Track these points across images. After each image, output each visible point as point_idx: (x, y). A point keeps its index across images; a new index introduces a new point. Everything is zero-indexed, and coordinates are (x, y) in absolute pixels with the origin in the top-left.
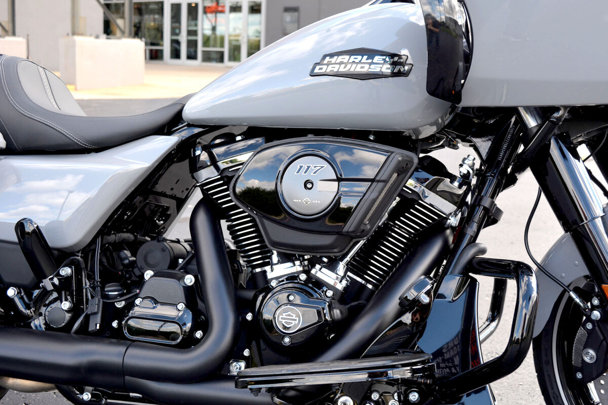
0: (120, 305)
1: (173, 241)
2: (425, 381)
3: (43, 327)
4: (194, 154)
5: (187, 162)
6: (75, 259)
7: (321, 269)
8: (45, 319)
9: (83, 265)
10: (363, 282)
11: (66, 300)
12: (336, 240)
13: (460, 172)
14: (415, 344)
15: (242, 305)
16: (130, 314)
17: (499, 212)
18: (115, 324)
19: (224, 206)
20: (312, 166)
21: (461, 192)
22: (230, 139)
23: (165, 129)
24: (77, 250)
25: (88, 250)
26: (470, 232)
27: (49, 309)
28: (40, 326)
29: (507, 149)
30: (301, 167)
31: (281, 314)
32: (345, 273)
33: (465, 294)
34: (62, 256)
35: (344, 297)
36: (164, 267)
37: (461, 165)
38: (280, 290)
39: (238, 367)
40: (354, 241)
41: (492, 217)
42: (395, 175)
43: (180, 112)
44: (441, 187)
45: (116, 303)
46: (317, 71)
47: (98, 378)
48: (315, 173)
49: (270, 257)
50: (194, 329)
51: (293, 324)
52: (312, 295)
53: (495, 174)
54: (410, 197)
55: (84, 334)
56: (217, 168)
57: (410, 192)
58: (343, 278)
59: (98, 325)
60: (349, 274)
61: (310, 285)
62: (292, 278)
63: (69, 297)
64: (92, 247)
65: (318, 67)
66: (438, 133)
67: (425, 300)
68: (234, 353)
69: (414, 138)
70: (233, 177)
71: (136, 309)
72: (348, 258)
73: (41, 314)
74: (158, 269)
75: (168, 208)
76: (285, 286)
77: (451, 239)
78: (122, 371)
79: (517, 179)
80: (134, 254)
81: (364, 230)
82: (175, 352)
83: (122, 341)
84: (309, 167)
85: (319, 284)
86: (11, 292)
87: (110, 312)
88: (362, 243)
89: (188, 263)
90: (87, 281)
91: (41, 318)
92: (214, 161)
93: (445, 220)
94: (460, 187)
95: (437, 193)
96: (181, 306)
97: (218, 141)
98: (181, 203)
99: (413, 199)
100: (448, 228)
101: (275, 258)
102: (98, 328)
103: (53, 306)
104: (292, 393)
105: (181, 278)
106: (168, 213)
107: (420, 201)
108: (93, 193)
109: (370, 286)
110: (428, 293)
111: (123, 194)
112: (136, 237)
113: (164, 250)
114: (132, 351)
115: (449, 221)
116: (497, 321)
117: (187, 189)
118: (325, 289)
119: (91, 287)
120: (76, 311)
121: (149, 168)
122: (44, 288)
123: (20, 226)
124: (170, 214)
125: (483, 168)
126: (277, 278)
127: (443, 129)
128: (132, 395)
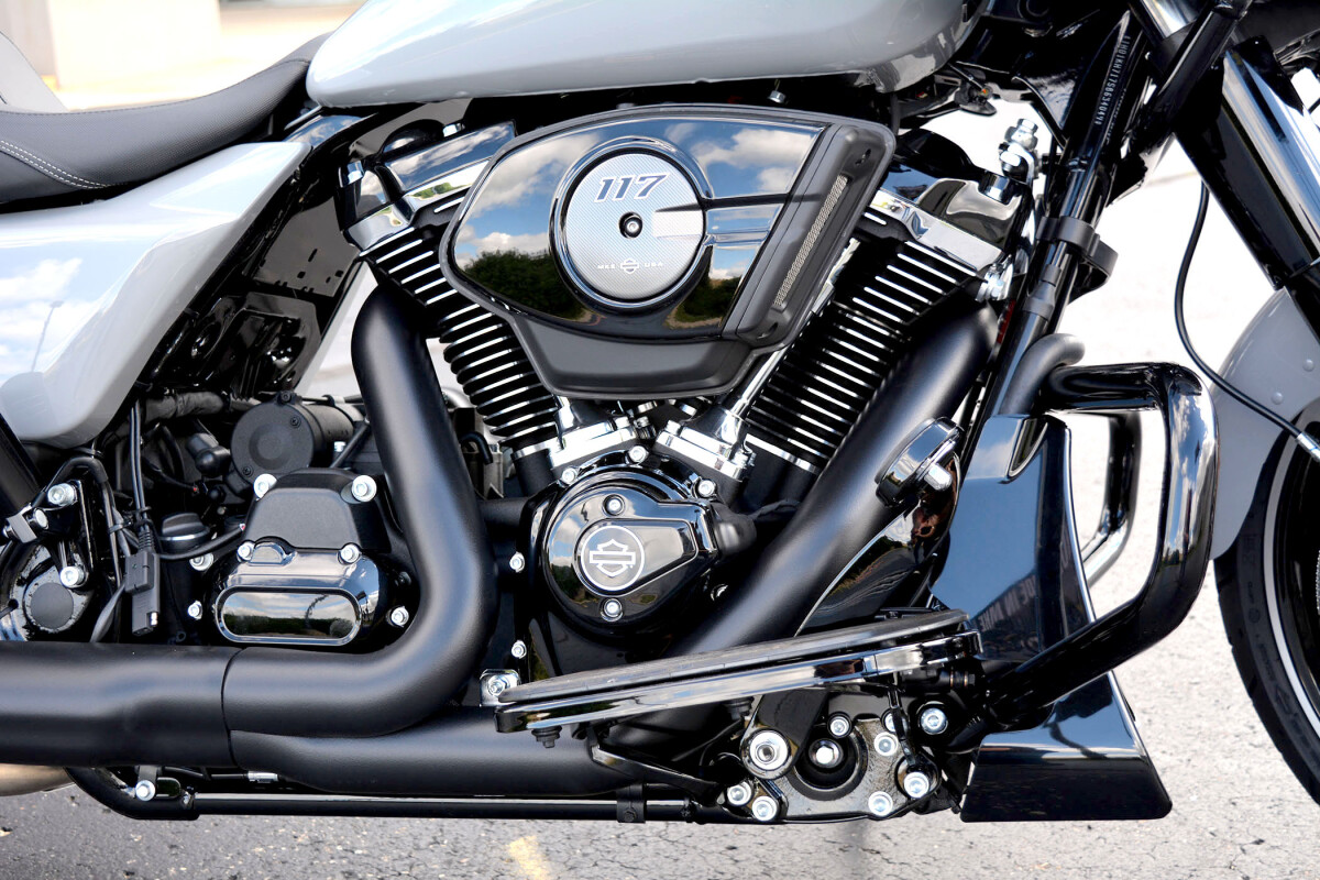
0: (203, 564)
1: (319, 402)
2: (958, 680)
3: (23, 634)
4: (346, 180)
5: (330, 204)
6: (83, 463)
7: (679, 432)
8: (25, 615)
9: (103, 477)
10: (787, 456)
11: (71, 563)
12: (711, 354)
13: (1004, 164)
14: (927, 593)
15: (496, 537)
16: (229, 584)
17: (1107, 253)
18: (194, 610)
19: (429, 302)
20: (635, 181)
21: (1007, 212)
22: (430, 134)
23: (272, 123)
24: (86, 440)
25: (110, 439)
26: (1040, 306)
27: (32, 588)
28: (15, 632)
29: (1116, 94)
30: (608, 183)
31: (592, 546)
32: (741, 437)
33: (1038, 458)
35: (741, 495)
36: (301, 462)
37: (1004, 147)
38: (585, 491)
39: (498, 687)
40: (755, 354)
41: (1089, 271)
42: (841, 183)
43: (301, 81)
44: (958, 204)
45: (192, 561)
47: (167, 742)
48: (644, 193)
49: (554, 417)
50: (385, 606)
51: (625, 568)
52: (665, 496)
53: (1090, 160)
54: (883, 235)
55: (123, 638)
56: (404, 208)
57: (884, 223)
58: (735, 448)
59: (154, 616)
60: (750, 438)
61: (658, 472)
62: (613, 459)
63: (77, 557)
64: (121, 432)
66: (938, 73)
67: (940, 478)
68: (486, 655)
69: (881, 88)
70: (446, 225)
71: (242, 569)
72: (744, 400)
73: (13, 605)
74: (286, 469)
75: (296, 324)
76: (597, 479)
77: (993, 333)
78: (224, 719)
79: (1146, 169)
80: (225, 441)
81: (776, 325)
82: (352, 662)
83: (215, 649)
84: (627, 181)
85: (678, 469)
87: (180, 584)
88: (776, 357)
89: (359, 448)
90: (118, 514)
91: (15, 613)
92: (394, 194)
93: (974, 286)
94: (1005, 199)
95: (951, 220)
96: (351, 552)
97: (399, 143)
98: (327, 309)
99: (891, 239)
100: (982, 305)
101: (566, 416)
102: (154, 622)
103: (42, 580)
104: (636, 736)
105: (342, 487)
106: (299, 335)
107: (909, 243)
108: (107, 300)
109: (804, 465)
110: (945, 462)
111: (181, 296)
112: (225, 399)
113: (295, 423)
114: (241, 670)
115: (984, 287)
116: (1123, 529)
117: (339, 274)
118: (694, 478)
119: (130, 528)
120: (97, 586)
121: (239, 224)
122: (13, 538)
124: (304, 340)
125: (1059, 151)
126: (574, 464)
127: (952, 60)
128: (253, 776)
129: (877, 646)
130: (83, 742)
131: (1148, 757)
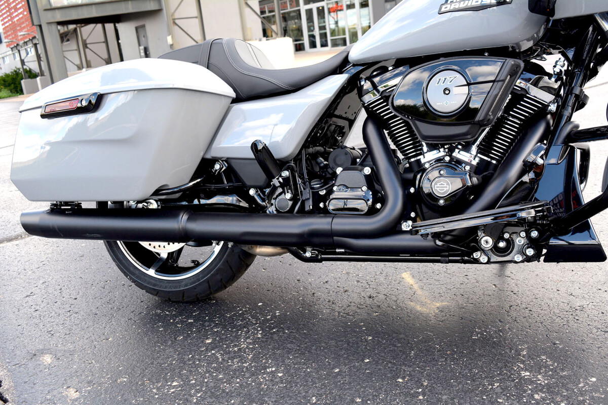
0: (323, 193)
1: (351, 149)
2: (542, 222)
3: (275, 212)
4: (360, 84)
5: (356, 91)
6: (290, 165)
7: (459, 152)
8: (276, 207)
9: (295, 169)
10: (489, 160)
11: (288, 192)
12: (470, 128)
13: (554, 71)
14: (533, 196)
15: (406, 183)
16: (331, 197)
17: (586, 97)
18: (321, 205)
19: (385, 118)
20: (448, 78)
21: (556, 86)
22: (384, 70)
23: (338, 70)
24: (290, 159)
25: (297, 158)
26: (567, 113)
27: (277, 200)
28: (273, 211)
29: (589, 50)
30: (440, 79)
31: (436, 184)
32: (477, 154)
33: (565, 160)
34: (282, 164)
35: (481, 169)
36: (349, 164)
37: (555, 66)
38: (432, 169)
39: (406, 226)
40: (482, 128)
41: (581, 102)
42: (509, 77)
43: (347, 57)
44: (541, 84)
45: (320, 192)
46: (443, 10)
47: (316, 240)
48: (450, 82)
49: (422, 149)
50: (374, 203)
51: (445, 190)
52: (456, 169)
53: (581, 69)
54: (519, 93)
55: (303, 212)
56: (378, 91)
57: (520, 89)
58: (475, 157)
59: (311, 206)
60: (479, 155)
61: (453, 163)
62: (439, 160)
63: (289, 191)
64: (300, 157)
65: (444, 7)
66: (533, 46)
67: (540, 161)
68: (404, 216)
69: (517, 51)
70: (390, 95)
71: (336, 193)
72: (478, 142)
73: (272, 204)
74: (345, 166)
75: (344, 127)
76: (435, 166)
77: (551, 122)
78: (331, 234)
79: (598, 72)
80: (326, 160)
81: (489, 119)
82: (366, 218)
83: (328, 215)
84: (445, 79)
85: (459, 162)
86: (252, 192)
87: (317, 198)
88: (487, 129)
89: (364, 160)
90: (299, 179)
91: (273, 207)
92: (375, 86)
93: (547, 107)
94: (556, 81)
95: (541, 88)
96: (365, 188)
97: (375, 73)
98: (351, 123)
99: (522, 94)
100: (548, 114)
101: (425, 149)
102: (311, 208)
103: (280, 197)
104: (448, 238)
105: (361, 170)
106: (344, 131)
107: (527, 95)
108: (293, 124)
109: (494, 162)
110: (542, 157)
112: (325, 149)
113: (346, 154)
114: (336, 220)
115: (550, 107)
116: (584, 183)
117: (355, 113)
118: (463, 165)
119: (303, 183)
120: (294, 199)
121: (331, 97)
122: (274, 185)
123: (254, 146)
124: (345, 132)
125: (570, 68)
126: (428, 162)
127: (539, 41)
128: (337, 250)
129: (523, 210)
130: (294, 240)
131: (600, 244)
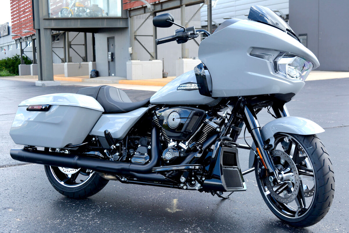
0: (132, 154)
3: (113, 160)
6: (120, 142)
7: (181, 143)
9: (123, 143)
12: (181, 134)
16: (133, 156)
18: (129, 159)
20: (175, 115)
22: (161, 108)
24: (121, 139)
25: (124, 139)
30: (172, 115)
31: (167, 154)
34: (117, 140)
43: (149, 101)
46: (178, 89)
52: (176, 150)
55: (122, 161)
56: (157, 116)
58: (187, 146)
63: (118, 152)
65: (179, 88)
71: (135, 155)
72: (189, 141)
73: (113, 157)
74: (142, 144)
78: (129, 170)
82: (143, 165)
83: (130, 163)
86: (105, 151)
87: (129, 156)
88: (193, 136)
90: (124, 148)
92: (156, 114)
94: (220, 120)
95: (213, 122)
96: (146, 154)
101: (171, 141)
102: (125, 160)
103: (115, 154)
105: (147, 147)
107: (207, 124)
111: (133, 124)
112: (141, 137)
113: (146, 140)
114: (131, 165)
115: (217, 130)
118: (181, 149)
120: (120, 155)
121: (140, 116)
122: (111, 148)
123: (105, 132)
128: (134, 179)
130: (115, 171)
